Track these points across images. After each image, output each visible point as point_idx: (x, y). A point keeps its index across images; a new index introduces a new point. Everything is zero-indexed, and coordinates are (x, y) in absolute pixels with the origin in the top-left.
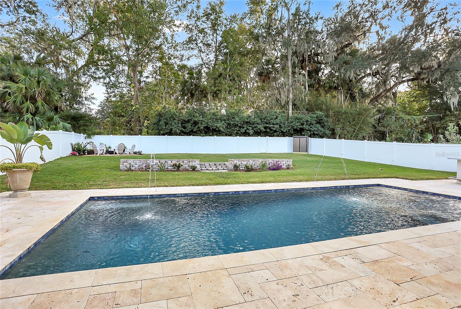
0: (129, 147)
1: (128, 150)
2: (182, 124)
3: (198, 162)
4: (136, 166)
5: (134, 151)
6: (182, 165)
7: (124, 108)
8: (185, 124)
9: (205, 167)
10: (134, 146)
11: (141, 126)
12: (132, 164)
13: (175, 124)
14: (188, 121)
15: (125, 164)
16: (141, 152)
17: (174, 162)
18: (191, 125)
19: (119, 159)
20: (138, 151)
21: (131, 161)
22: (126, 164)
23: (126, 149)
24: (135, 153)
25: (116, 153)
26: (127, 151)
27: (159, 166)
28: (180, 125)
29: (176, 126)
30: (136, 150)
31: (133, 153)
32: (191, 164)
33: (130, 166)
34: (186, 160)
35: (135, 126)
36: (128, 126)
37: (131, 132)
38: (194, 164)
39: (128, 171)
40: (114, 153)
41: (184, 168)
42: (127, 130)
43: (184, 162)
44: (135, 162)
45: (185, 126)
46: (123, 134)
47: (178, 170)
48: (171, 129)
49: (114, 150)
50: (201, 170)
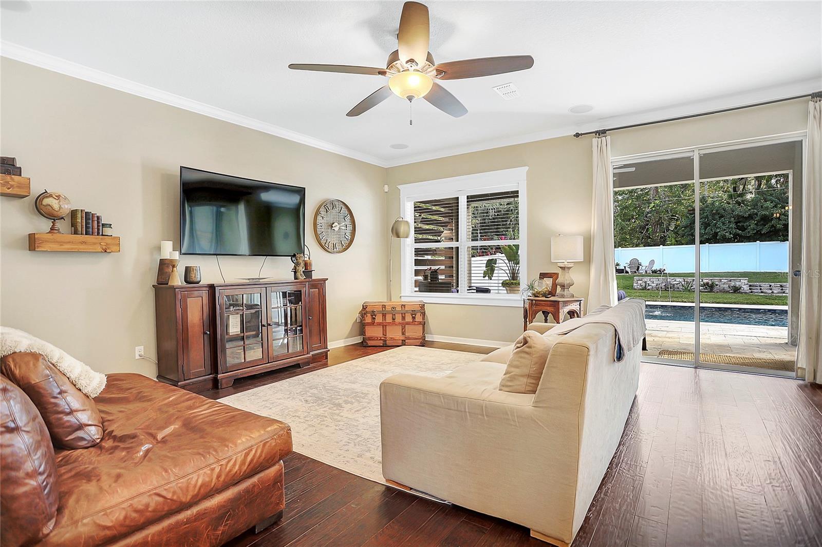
0: (645, 263)
1: (644, 268)
2: (736, 223)
3: (746, 281)
4: (653, 285)
5: (654, 269)
6: (717, 285)
7: (636, 208)
8: (744, 223)
9: (761, 289)
10: (652, 262)
11: (664, 232)
12: (648, 282)
13: (724, 224)
14: (751, 217)
15: (639, 282)
16: (664, 270)
17: (705, 281)
18: (756, 224)
19: (632, 278)
20: (658, 269)
21: (646, 279)
22: (641, 282)
23: (640, 267)
24: (654, 272)
25: (627, 272)
26: (642, 270)
27: (683, 286)
28: (733, 225)
29: (724, 227)
30: (656, 267)
31: (651, 272)
32: (733, 284)
33: (645, 285)
34: (724, 278)
35: (654, 232)
36: (643, 233)
37: (648, 242)
38: (738, 284)
39: (643, 290)
40: (625, 272)
41: (722, 288)
42: (643, 238)
43: (722, 280)
44: (651, 280)
45: (743, 226)
46: (637, 246)
47: (711, 291)
48: (716, 234)
49: (624, 268)
50: (752, 292)
